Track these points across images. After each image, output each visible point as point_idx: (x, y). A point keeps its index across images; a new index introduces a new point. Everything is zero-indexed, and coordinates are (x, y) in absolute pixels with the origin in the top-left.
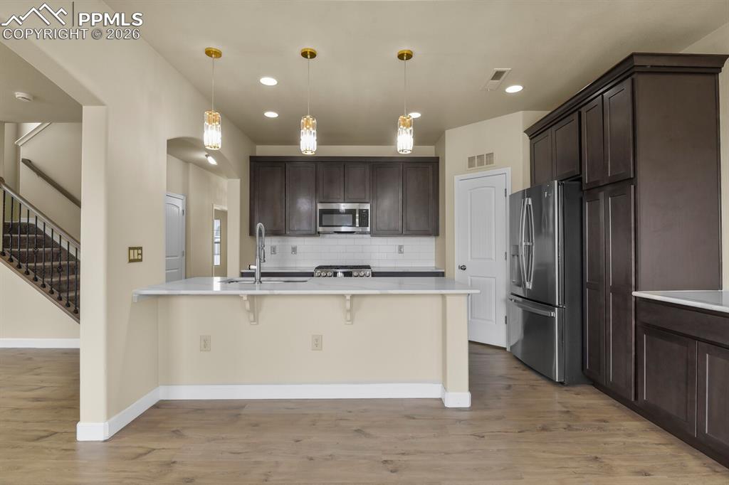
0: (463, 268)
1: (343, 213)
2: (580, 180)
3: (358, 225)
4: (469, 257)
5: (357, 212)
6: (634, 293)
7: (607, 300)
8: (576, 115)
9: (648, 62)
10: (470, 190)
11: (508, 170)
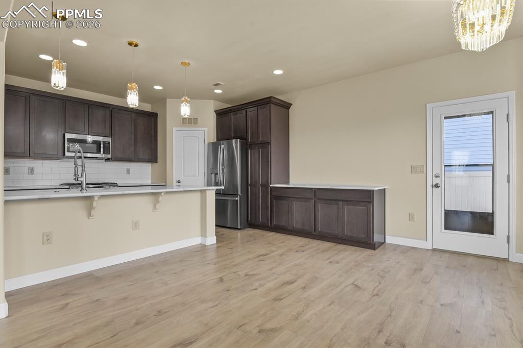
0: (179, 182)
1: (89, 143)
2: (246, 140)
3: (102, 153)
4: (183, 175)
5: (102, 143)
6: (270, 186)
7: (259, 190)
8: (244, 111)
9: (275, 100)
10: (184, 137)
11: (206, 129)
